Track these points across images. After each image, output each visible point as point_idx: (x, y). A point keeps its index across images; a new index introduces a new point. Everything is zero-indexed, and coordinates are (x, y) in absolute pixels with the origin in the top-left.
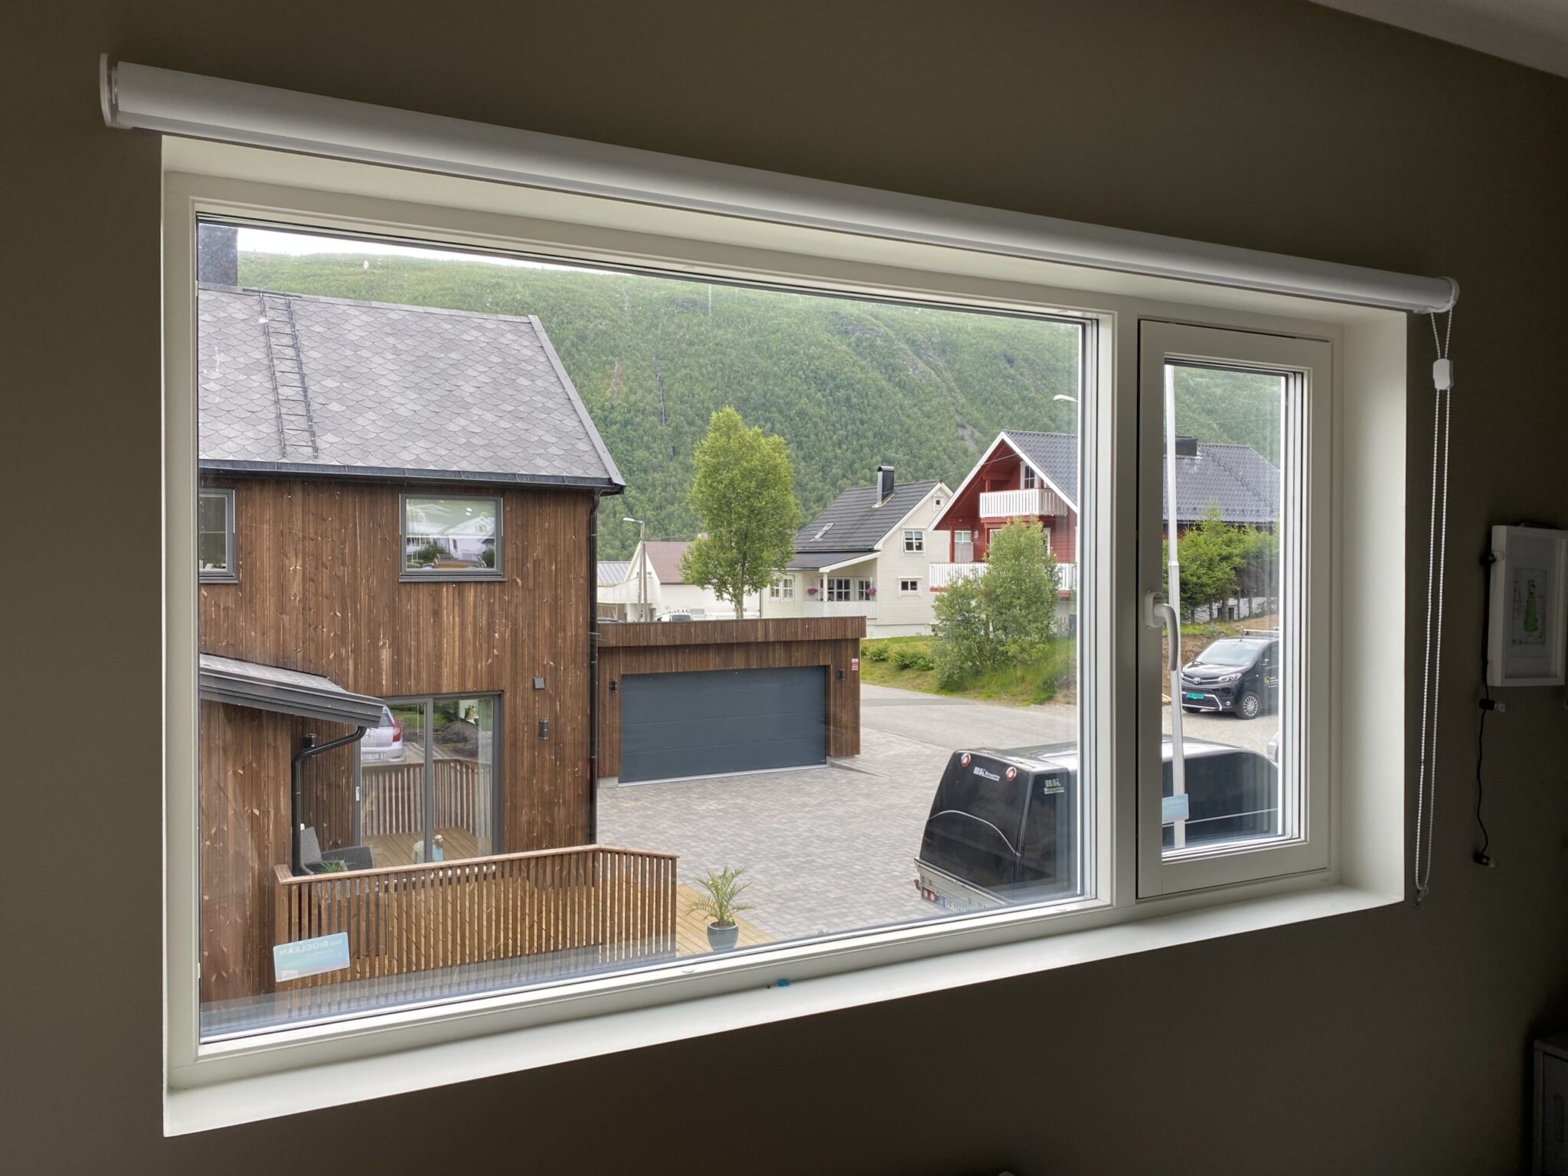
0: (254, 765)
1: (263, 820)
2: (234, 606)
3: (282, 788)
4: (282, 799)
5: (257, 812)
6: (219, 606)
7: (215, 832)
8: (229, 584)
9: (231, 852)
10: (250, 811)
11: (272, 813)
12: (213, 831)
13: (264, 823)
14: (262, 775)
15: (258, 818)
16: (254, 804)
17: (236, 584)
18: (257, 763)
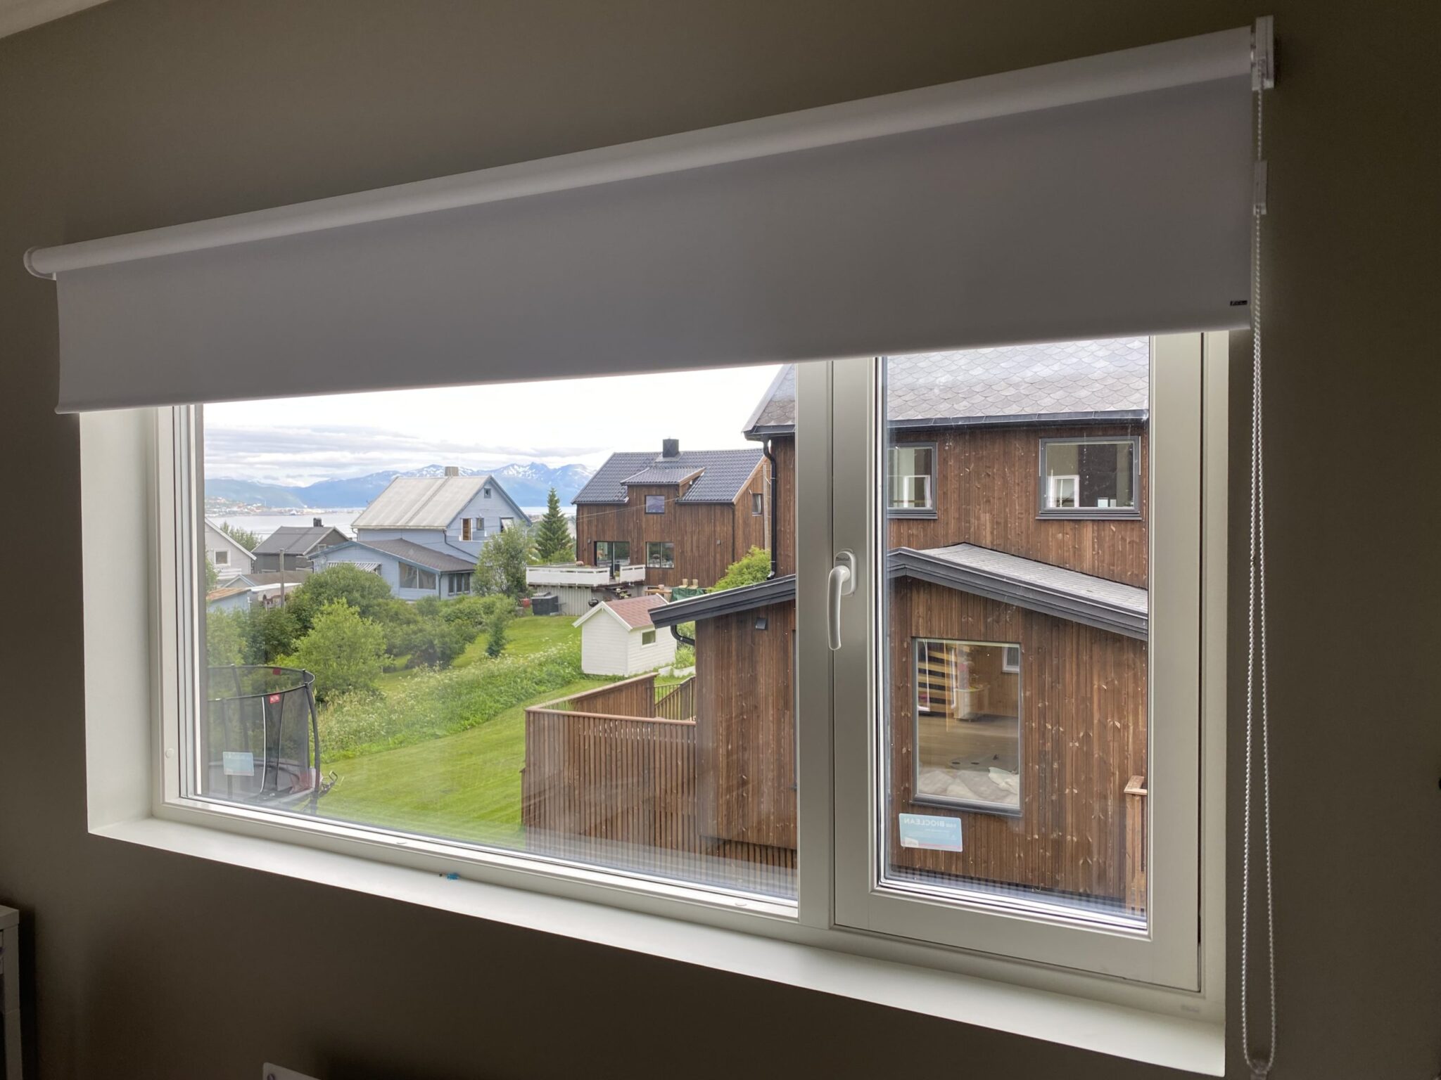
0: (1116, 682)
1: (1123, 732)
2: (1138, 541)
3: (1140, 707)
4: (1140, 717)
5: (1118, 725)
6: (1126, 540)
7: (1083, 736)
8: (1133, 521)
9: (1096, 756)
10: (1112, 723)
11: (1131, 728)
12: (1081, 734)
13: (1124, 735)
14: (1123, 692)
15: (1119, 730)
16: (1116, 718)
17: (1140, 521)
18: (1119, 681)
